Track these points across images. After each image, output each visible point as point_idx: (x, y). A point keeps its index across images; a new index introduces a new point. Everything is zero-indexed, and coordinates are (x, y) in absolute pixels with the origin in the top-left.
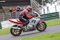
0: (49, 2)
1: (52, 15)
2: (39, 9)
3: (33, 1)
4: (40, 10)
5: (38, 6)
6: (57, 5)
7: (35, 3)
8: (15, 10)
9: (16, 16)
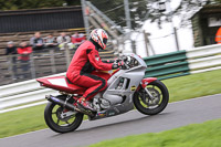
0: (151, 16)
1: (163, 64)
2: (114, 42)
3: (93, 14)
4: (117, 45)
5: (112, 32)
6: (182, 26)
7: (100, 20)
8: (28, 46)
9: (32, 70)
